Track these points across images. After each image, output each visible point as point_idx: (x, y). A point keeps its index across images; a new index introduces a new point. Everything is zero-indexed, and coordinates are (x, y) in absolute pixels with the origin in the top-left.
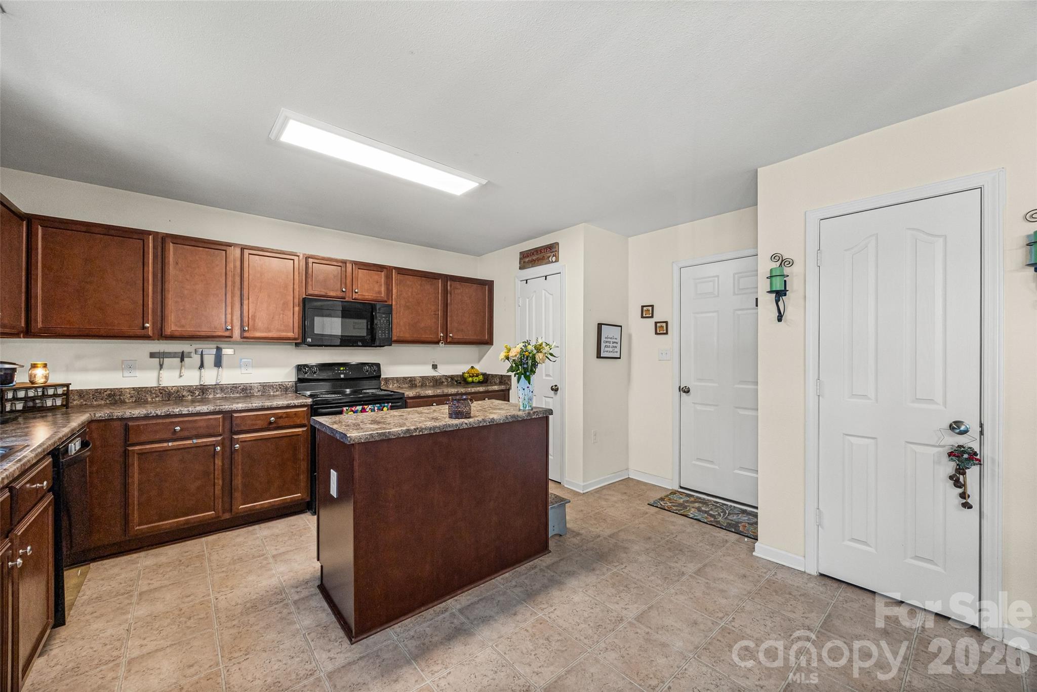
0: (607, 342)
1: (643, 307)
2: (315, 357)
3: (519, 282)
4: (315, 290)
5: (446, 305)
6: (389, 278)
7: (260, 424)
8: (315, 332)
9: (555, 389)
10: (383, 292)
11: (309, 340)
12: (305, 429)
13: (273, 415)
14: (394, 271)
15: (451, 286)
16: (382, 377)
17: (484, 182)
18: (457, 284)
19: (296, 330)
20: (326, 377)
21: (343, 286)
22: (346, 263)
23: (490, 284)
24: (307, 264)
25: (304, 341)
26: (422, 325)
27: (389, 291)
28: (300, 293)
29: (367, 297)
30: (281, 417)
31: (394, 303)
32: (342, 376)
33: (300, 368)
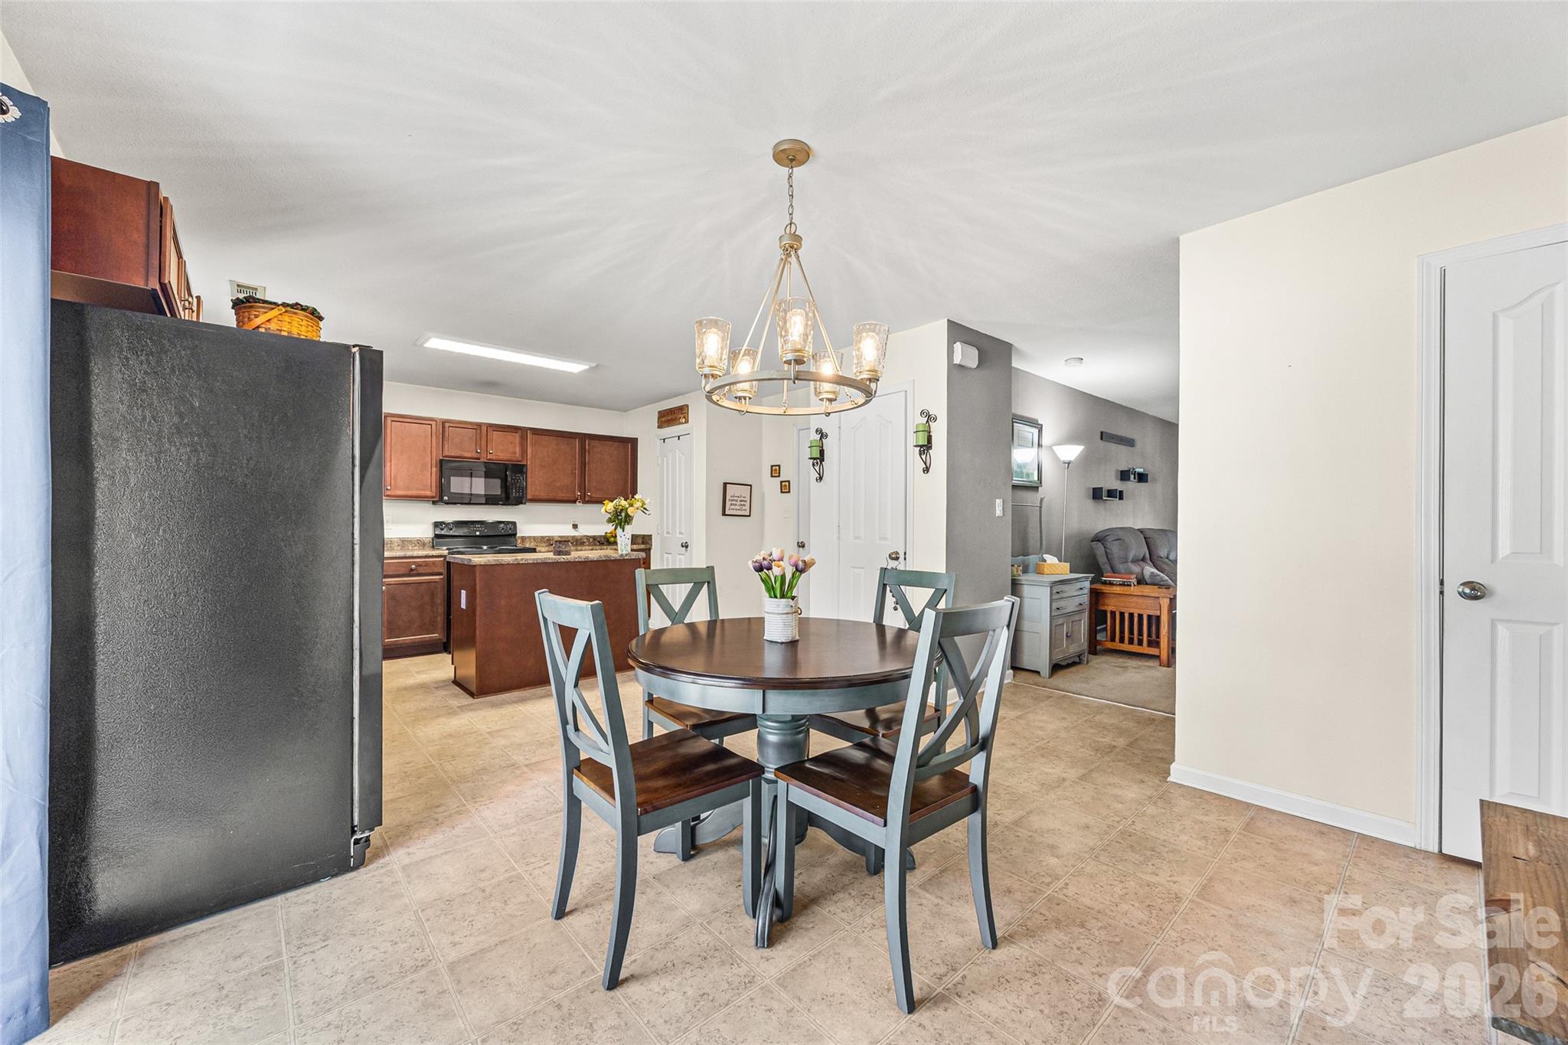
0: (733, 500)
1: (772, 466)
2: (452, 514)
3: (659, 441)
4: (451, 451)
5: (583, 465)
6: (524, 438)
7: (402, 571)
8: (452, 491)
9: (685, 546)
10: (518, 453)
11: (446, 498)
12: (442, 577)
13: (414, 563)
14: (529, 431)
15: (589, 445)
16: (518, 535)
17: (594, 365)
18: (596, 443)
19: (434, 489)
20: (462, 534)
21: (478, 447)
22: (480, 426)
23: (634, 442)
24: (443, 427)
25: (441, 500)
26: (558, 484)
27: (524, 451)
28: (437, 455)
29: (501, 457)
30: (420, 565)
31: (529, 463)
32: (478, 533)
33: (437, 525)
